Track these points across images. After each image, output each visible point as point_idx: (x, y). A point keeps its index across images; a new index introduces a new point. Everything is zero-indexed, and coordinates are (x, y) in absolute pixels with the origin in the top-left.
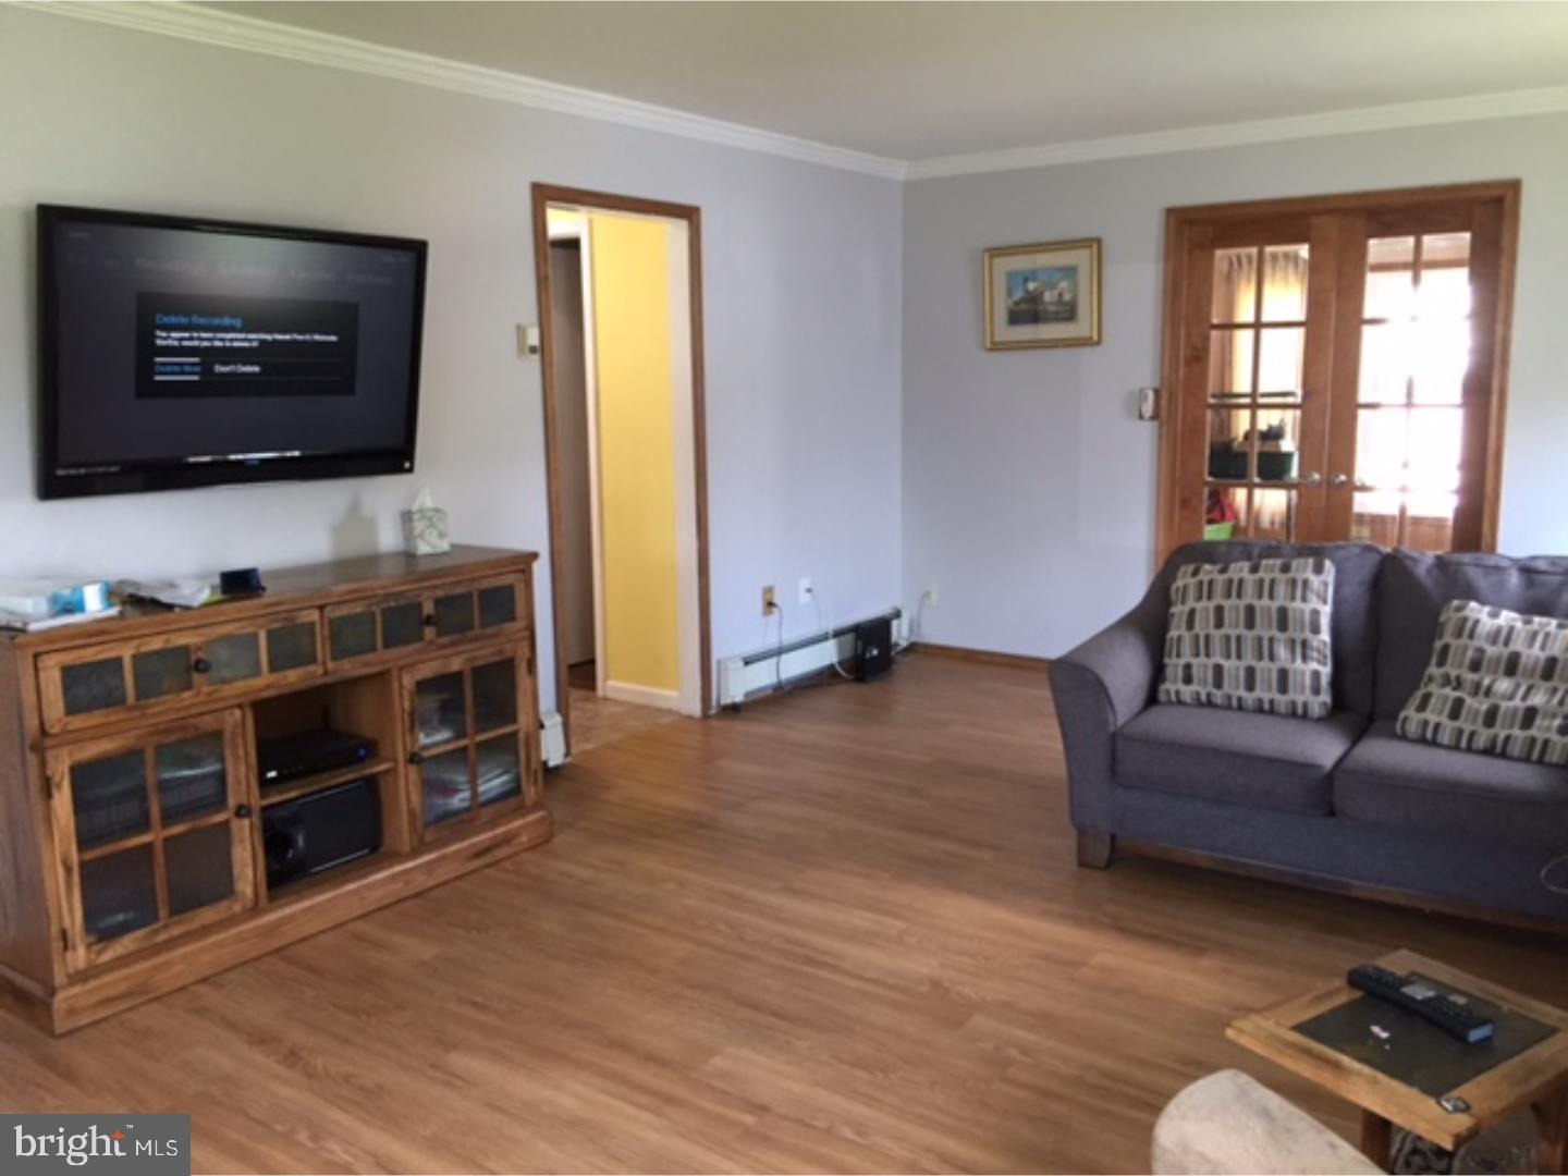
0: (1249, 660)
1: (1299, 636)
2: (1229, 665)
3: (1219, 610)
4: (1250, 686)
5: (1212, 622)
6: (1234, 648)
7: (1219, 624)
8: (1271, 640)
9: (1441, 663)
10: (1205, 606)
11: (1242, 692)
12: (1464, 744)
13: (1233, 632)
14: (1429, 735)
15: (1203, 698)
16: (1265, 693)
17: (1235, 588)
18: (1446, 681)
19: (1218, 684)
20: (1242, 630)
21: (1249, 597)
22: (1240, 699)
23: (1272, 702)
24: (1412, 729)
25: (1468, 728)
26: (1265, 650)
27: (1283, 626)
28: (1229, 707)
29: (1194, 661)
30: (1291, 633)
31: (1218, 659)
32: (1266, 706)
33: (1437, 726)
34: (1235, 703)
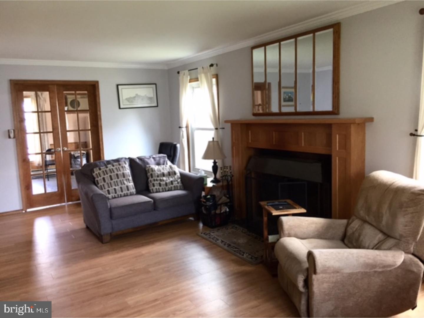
0: (120, 186)
1: (127, 178)
2: (117, 188)
3: (110, 176)
4: (122, 191)
5: (110, 180)
6: (116, 184)
7: (112, 179)
8: (123, 180)
9: (152, 177)
10: (107, 177)
11: (121, 193)
12: (164, 190)
13: (115, 180)
14: (158, 191)
15: (114, 196)
16: (125, 192)
17: (112, 171)
18: (154, 180)
19: (116, 193)
20: (117, 180)
21: (116, 172)
22: (121, 195)
23: (127, 193)
24: (155, 190)
25: (164, 187)
26: (122, 183)
27: (124, 177)
28: (118, 197)
29: (109, 189)
30: (126, 178)
31: (114, 187)
32: (126, 195)
33: (159, 189)
34: (120, 196)
